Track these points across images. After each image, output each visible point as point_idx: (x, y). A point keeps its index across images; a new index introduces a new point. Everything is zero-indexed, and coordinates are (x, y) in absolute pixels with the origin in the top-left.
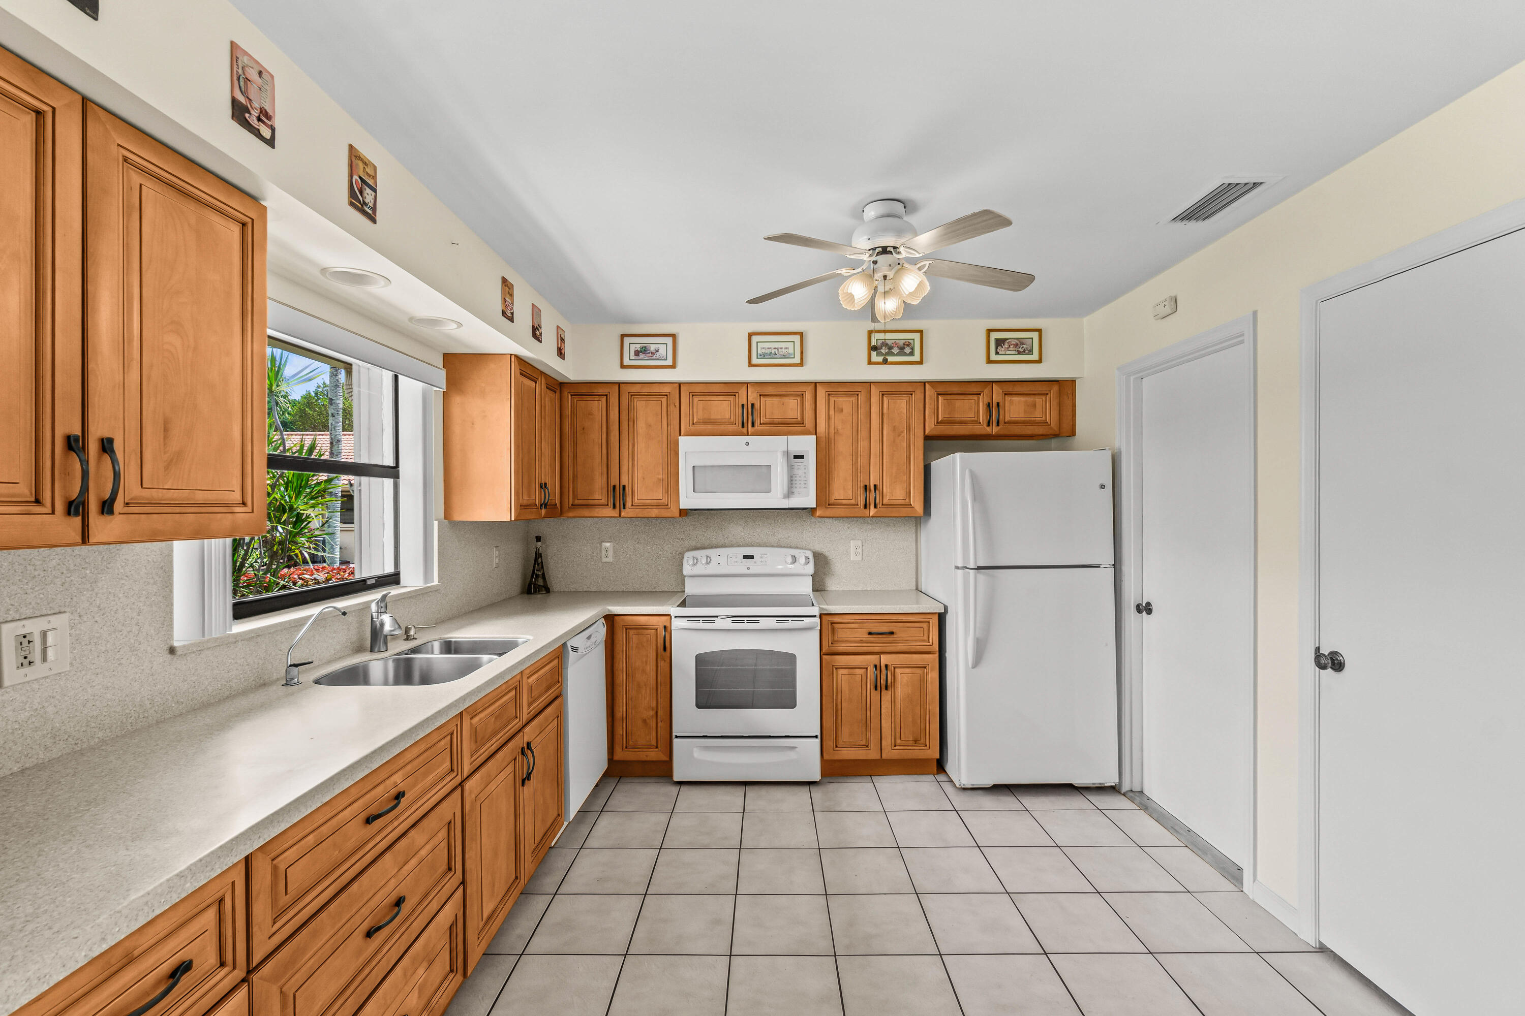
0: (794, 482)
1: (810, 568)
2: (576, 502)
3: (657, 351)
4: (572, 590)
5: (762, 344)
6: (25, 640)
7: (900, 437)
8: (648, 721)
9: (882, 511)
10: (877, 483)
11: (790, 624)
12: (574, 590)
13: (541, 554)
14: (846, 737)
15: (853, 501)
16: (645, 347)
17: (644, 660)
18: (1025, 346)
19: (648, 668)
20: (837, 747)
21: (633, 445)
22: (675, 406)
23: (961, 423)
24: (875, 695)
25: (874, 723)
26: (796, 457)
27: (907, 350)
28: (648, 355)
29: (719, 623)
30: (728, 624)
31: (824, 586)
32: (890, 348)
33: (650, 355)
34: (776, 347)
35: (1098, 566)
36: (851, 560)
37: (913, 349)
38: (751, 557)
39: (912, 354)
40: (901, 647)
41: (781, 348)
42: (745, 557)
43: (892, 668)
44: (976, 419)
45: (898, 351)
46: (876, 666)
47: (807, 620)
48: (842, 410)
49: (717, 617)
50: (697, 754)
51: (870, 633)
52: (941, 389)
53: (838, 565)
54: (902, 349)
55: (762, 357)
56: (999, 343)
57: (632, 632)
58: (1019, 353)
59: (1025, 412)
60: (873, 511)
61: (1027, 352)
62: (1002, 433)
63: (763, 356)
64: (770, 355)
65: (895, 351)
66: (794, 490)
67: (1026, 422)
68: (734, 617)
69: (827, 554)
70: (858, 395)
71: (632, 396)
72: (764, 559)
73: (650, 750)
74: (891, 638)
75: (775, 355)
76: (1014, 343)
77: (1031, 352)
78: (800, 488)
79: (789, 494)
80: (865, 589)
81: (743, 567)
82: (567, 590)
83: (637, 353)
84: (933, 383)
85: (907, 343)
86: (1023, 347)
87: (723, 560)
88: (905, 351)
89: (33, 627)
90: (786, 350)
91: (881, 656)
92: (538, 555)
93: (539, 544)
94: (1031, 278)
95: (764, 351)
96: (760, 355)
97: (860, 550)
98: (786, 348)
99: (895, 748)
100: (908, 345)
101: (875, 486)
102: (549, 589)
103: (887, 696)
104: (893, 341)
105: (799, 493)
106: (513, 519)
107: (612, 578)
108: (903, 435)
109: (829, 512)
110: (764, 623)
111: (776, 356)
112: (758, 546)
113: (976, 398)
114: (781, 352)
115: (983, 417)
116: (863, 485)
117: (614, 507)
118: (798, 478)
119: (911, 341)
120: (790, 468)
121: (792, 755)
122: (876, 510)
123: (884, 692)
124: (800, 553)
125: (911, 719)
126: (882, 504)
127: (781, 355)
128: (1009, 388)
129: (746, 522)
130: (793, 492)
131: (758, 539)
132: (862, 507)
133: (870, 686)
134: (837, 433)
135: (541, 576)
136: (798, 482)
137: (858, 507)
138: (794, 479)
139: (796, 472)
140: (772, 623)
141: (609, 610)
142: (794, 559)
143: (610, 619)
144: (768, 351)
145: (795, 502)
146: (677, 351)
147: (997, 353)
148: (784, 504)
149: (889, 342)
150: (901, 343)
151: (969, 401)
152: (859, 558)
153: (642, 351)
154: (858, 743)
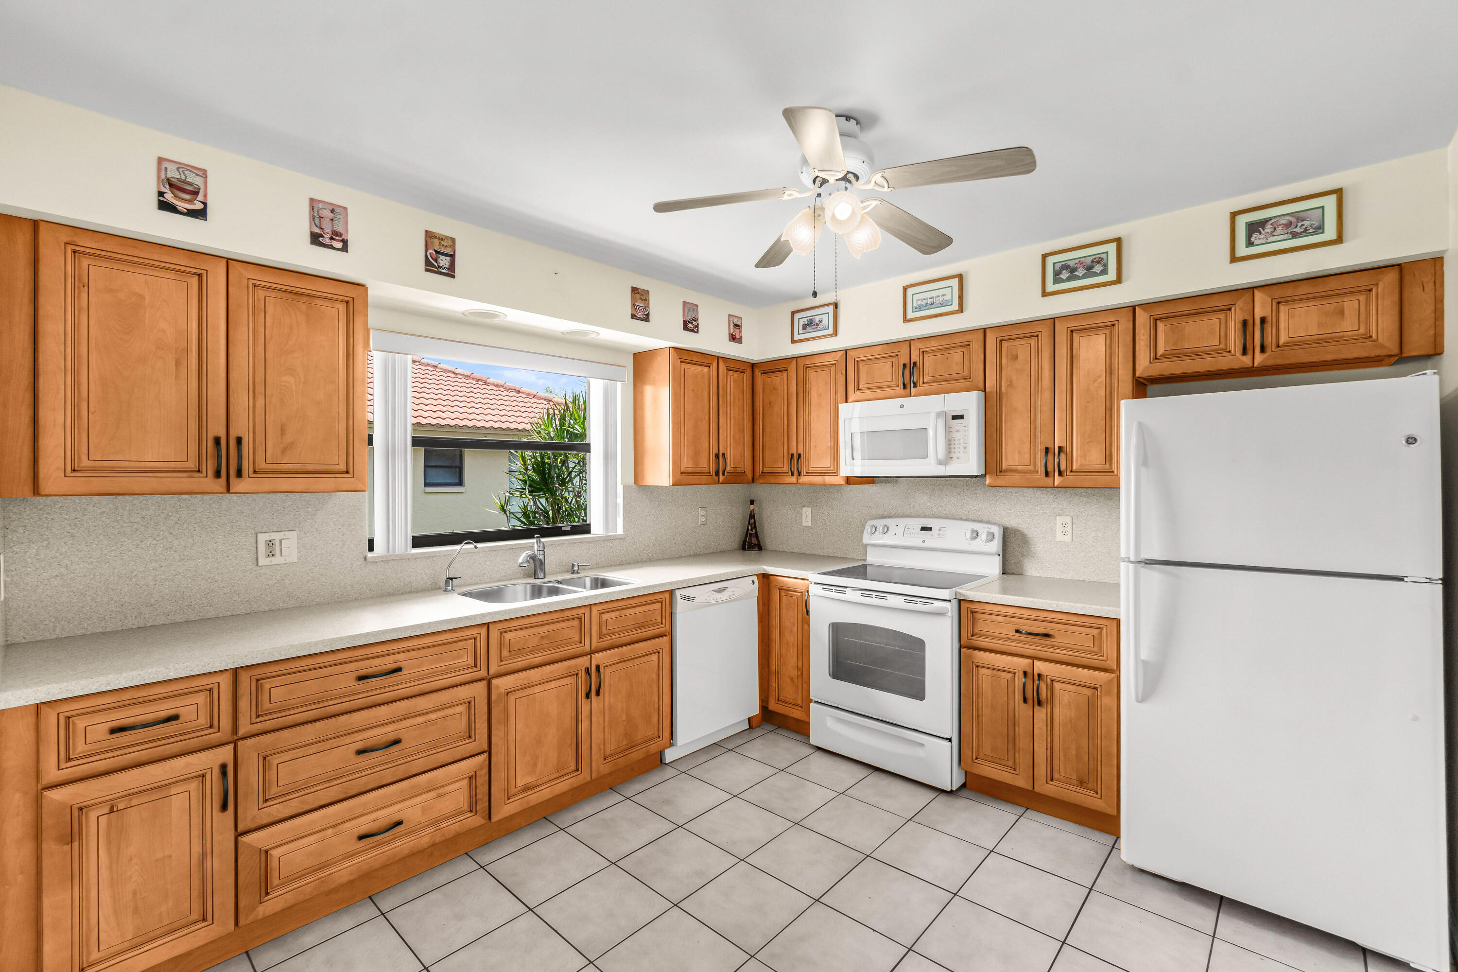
0: (953, 446)
1: (996, 546)
2: (766, 470)
3: (821, 322)
4: (780, 550)
5: (918, 296)
6: (270, 543)
7: (1096, 384)
8: (795, 680)
9: (1069, 479)
10: (1063, 444)
11: (919, 607)
12: (782, 550)
13: (754, 516)
14: (988, 750)
15: (1031, 468)
16: (811, 320)
17: (792, 621)
18: (1306, 223)
19: (795, 629)
20: (977, 758)
21: (808, 415)
22: (842, 373)
23: (1195, 354)
24: (1024, 710)
25: (1024, 743)
26: (954, 417)
27: (1098, 268)
28: (813, 327)
29: (850, 595)
30: (856, 596)
31: (1022, 569)
32: (1073, 270)
33: (815, 327)
34: (932, 296)
35: (1400, 579)
36: (1057, 540)
37: (1106, 266)
38: (929, 529)
39: (1104, 272)
40: (1060, 654)
41: (938, 297)
42: (924, 529)
43: (1049, 680)
44: (1222, 346)
45: (1085, 272)
46: (1025, 673)
47: (937, 604)
48: (1017, 357)
49: (847, 587)
50: (830, 723)
51: (1017, 631)
52: (1159, 311)
53: (1040, 545)
54: (1089, 268)
55: (918, 310)
56: (1254, 228)
57: (783, 593)
58: (1295, 235)
59: (1320, 325)
60: (1058, 480)
61: (1311, 230)
62: (1271, 362)
63: (920, 308)
64: (926, 306)
65: (1080, 272)
66: (952, 455)
67: (1321, 341)
68: (865, 590)
69: (1025, 531)
70: (1037, 336)
71: (807, 368)
72: (942, 533)
73: (795, 708)
74: (1047, 641)
75: (931, 305)
76: (1284, 222)
77: (1320, 229)
78: (959, 452)
79: (948, 459)
80: (1076, 578)
81: (919, 539)
82: (777, 549)
83: (805, 327)
84: (1146, 306)
85: (1097, 259)
86: (1302, 225)
87: (900, 530)
88: (1094, 270)
89: (276, 537)
90: (943, 297)
91: (1034, 661)
92: (752, 516)
93: (752, 507)
95: (919, 302)
96: (916, 308)
97: (1069, 529)
98: (944, 295)
99: (1051, 782)
100: (1098, 262)
101: (1060, 448)
102: (761, 547)
103: (1041, 714)
104: (1077, 261)
105: (958, 458)
106: (671, 485)
107: (810, 542)
108: (1100, 380)
109: (1000, 481)
110: (893, 601)
111: (933, 306)
113: (1222, 316)
114: (938, 300)
115: (1234, 341)
116: (1043, 447)
117: (793, 474)
118: (957, 442)
119: (1104, 256)
120: (949, 430)
121: (920, 752)
122: (1061, 478)
123: (1037, 708)
124: (984, 528)
125: (1074, 752)
126: (1071, 471)
127: (938, 304)
128: (1278, 293)
130: (951, 458)
132: (1043, 474)
133: (1019, 697)
134: (1010, 385)
135: (754, 535)
136: (957, 446)
137: (1037, 474)
138: (953, 442)
139: (955, 434)
140: (898, 602)
141: (764, 570)
142: (975, 535)
143: (765, 579)
144: (924, 303)
145: (953, 469)
146: (838, 317)
147: (1250, 244)
148: (941, 471)
149: (1072, 264)
150: (1088, 261)
151: (1213, 321)
152: (1068, 538)
153: (810, 324)
154: (1002, 762)
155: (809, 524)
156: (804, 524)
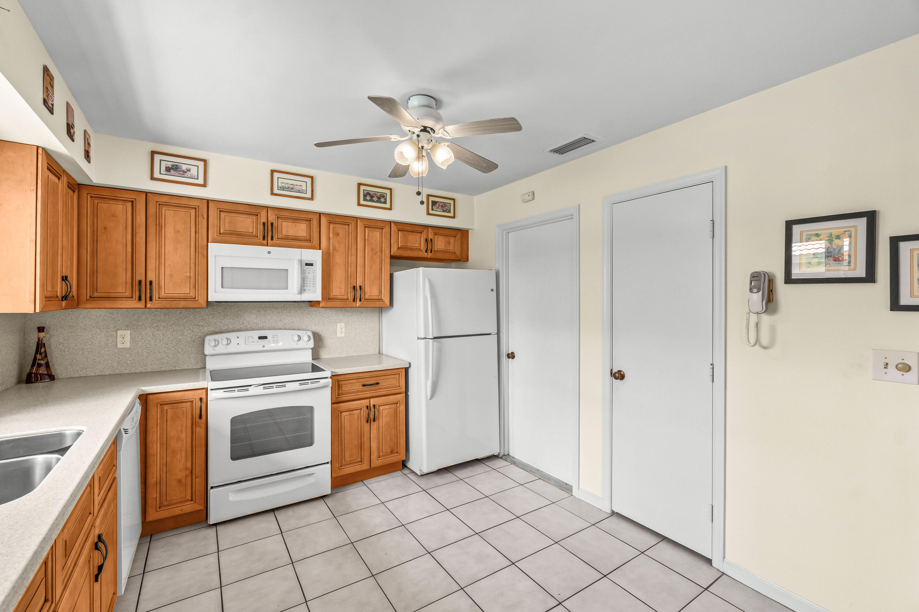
0: (306, 282)
1: (311, 344)
2: (96, 295)
3: (189, 170)
4: (82, 375)
5: (281, 180)
7: (376, 256)
8: (183, 480)
9: (365, 303)
10: (362, 285)
11: (310, 386)
12: (85, 375)
13: (44, 344)
14: (348, 459)
15: (345, 297)
16: (177, 166)
17: (180, 429)
18: (446, 207)
19: (183, 435)
20: (341, 466)
21: (160, 247)
22: (203, 218)
23: (412, 249)
24: (367, 426)
25: (366, 446)
26: (307, 264)
27: (382, 200)
28: (180, 172)
29: (252, 391)
30: (260, 390)
31: (319, 355)
32: (372, 197)
33: (182, 173)
34: (293, 183)
35: (490, 334)
36: (338, 336)
37: (386, 199)
38: (265, 338)
39: (385, 202)
40: (383, 392)
41: (297, 185)
42: (260, 338)
43: (378, 406)
44: (419, 247)
45: (377, 199)
46: (367, 407)
47: (322, 381)
48: (338, 235)
49: (251, 386)
50: (232, 497)
51: (364, 385)
52: (400, 227)
53: (329, 341)
54: (379, 198)
55: (282, 189)
56: (434, 203)
57: (166, 407)
58: (444, 211)
59: (445, 246)
60: (358, 303)
61: (448, 211)
62: (433, 257)
63: (283, 188)
64: (288, 188)
65: (375, 199)
66: (305, 288)
67: (445, 252)
68: (264, 384)
69: (320, 333)
70: (349, 225)
71: (160, 205)
72: (275, 339)
73: (185, 504)
74: (377, 387)
75: (291, 189)
76: (441, 205)
77: (449, 211)
78: (310, 286)
79: (302, 291)
80: (347, 356)
81: (259, 345)
82: (76, 375)
83: (168, 169)
84: (396, 223)
85: (382, 195)
86: (446, 208)
87: (241, 341)
88: (381, 200)
90: (300, 187)
91: (371, 400)
92: (40, 345)
93: (42, 335)
94: (495, 166)
95: (283, 185)
96: (280, 188)
97: (343, 330)
98: (301, 186)
99: (379, 459)
100: (383, 197)
101: (360, 286)
102: (53, 376)
103: (374, 425)
104: (374, 193)
105: (309, 290)
106: (38, 310)
107: (128, 362)
108: (377, 254)
109: (329, 304)
110: (290, 387)
111: (292, 190)
112: (268, 329)
113: (419, 235)
114: (297, 188)
115: (423, 247)
116: (352, 286)
117: (140, 299)
118: (308, 280)
119: (385, 195)
120: (303, 272)
121: (311, 480)
122: (360, 303)
123: (372, 423)
124: (303, 333)
125: (389, 438)
126: (365, 299)
127: (296, 190)
128: (437, 231)
129: (259, 311)
130: (305, 290)
131: (268, 324)
132: (352, 300)
133: (364, 421)
134: (335, 249)
135: (44, 365)
136: (308, 282)
137: (348, 300)
138: (306, 280)
139: (307, 275)
140: (295, 386)
141: (142, 390)
142: (300, 338)
143: (144, 399)
144: (287, 186)
145: (307, 297)
146: (207, 172)
147: (432, 209)
148: (298, 298)
149: (371, 193)
150: (379, 194)
151: (416, 237)
152: (343, 335)
153: (172, 169)
154: (355, 461)
155: (127, 345)
156: (120, 346)
